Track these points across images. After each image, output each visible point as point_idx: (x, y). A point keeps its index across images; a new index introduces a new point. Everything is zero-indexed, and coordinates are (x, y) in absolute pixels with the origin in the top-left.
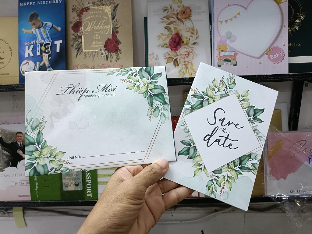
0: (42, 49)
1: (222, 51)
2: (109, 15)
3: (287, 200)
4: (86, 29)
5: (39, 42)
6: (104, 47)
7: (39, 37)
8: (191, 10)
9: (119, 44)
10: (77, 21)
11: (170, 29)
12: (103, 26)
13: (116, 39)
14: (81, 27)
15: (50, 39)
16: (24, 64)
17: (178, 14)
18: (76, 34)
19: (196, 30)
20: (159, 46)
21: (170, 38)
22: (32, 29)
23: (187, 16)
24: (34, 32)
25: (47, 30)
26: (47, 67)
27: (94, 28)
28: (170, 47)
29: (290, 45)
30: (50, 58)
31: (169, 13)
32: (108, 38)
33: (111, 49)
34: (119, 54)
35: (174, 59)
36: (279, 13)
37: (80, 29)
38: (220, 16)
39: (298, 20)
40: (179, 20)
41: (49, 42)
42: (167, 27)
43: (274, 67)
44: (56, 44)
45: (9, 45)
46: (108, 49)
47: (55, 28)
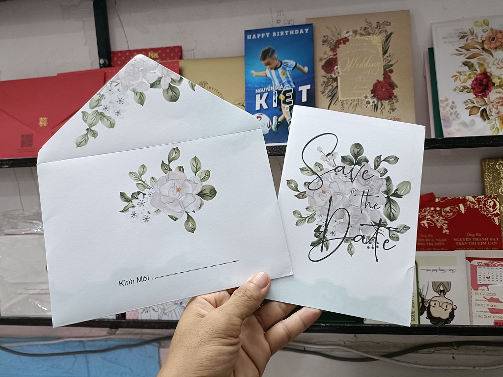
0: (280, 98)
2: (378, 48)
4: (345, 67)
5: (276, 89)
6: (372, 93)
7: (276, 81)
9: (394, 89)
10: (330, 57)
11: (473, 66)
12: (370, 64)
13: (390, 80)
14: (337, 65)
15: (292, 84)
17: (483, 42)
18: (329, 75)
20: (455, 90)
21: (473, 80)
22: (265, 70)
23: (498, 44)
25: (288, 72)
26: (288, 123)
27: (357, 66)
28: (474, 92)
31: (469, 41)
32: (378, 80)
33: (382, 96)
34: (393, 103)
35: (480, 110)
37: (335, 69)
40: (485, 51)
41: (290, 89)
42: (466, 62)
44: (301, 91)
45: (221, 94)
46: (378, 95)
47: (299, 69)
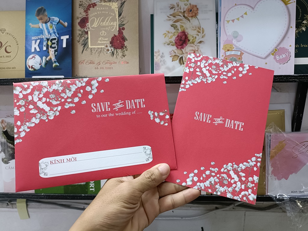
0: (48, 44)
1: (228, 50)
2: (116, 12)
3: (288, 201)
4: (93, 25)
5: (46, 37)
6: (110, 44)
7: (46, 32)
8: (198, 8)
9: (125, 41)
10: (84, 17)
11: (176, 27)
12: (110, 23)
13: (122, 35)
14: (88, 23)
15: (57, 34)
16: (30, 59)
17: (184, 12)
18: (83, 29)
19: (203, 28)
20: (165, 43)
21: (176, 36)
22: (39, 24)
23: (194, 14)
24: (41, 27)
25: (54, 25)
26: (53, 62)
27: (101, 24)
28: (176, 45)
29: (297, 46)
30: (56, 53)
31: (176, 11)
32: (115, 35)
33: (117, 46)
34: (124, 51)
35: (179, 57)
36: (287, 13)
37: (87, 25)
38: (227, 16)
39: (305, 21)
40: (185, 18)
41: (55, 37)
42: (173, 24)
43: (280, 68)
44: (63, 40)
45: (16, 39)
46: (114, 45)
47: (62, 24)
